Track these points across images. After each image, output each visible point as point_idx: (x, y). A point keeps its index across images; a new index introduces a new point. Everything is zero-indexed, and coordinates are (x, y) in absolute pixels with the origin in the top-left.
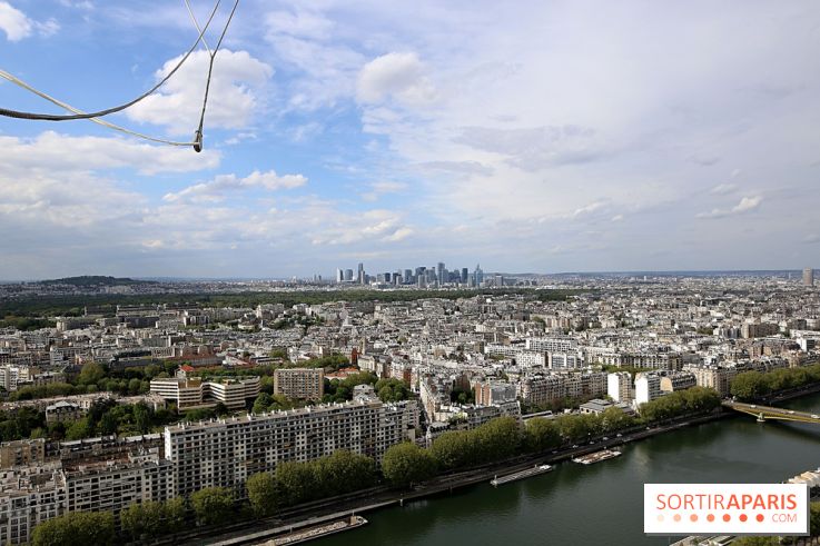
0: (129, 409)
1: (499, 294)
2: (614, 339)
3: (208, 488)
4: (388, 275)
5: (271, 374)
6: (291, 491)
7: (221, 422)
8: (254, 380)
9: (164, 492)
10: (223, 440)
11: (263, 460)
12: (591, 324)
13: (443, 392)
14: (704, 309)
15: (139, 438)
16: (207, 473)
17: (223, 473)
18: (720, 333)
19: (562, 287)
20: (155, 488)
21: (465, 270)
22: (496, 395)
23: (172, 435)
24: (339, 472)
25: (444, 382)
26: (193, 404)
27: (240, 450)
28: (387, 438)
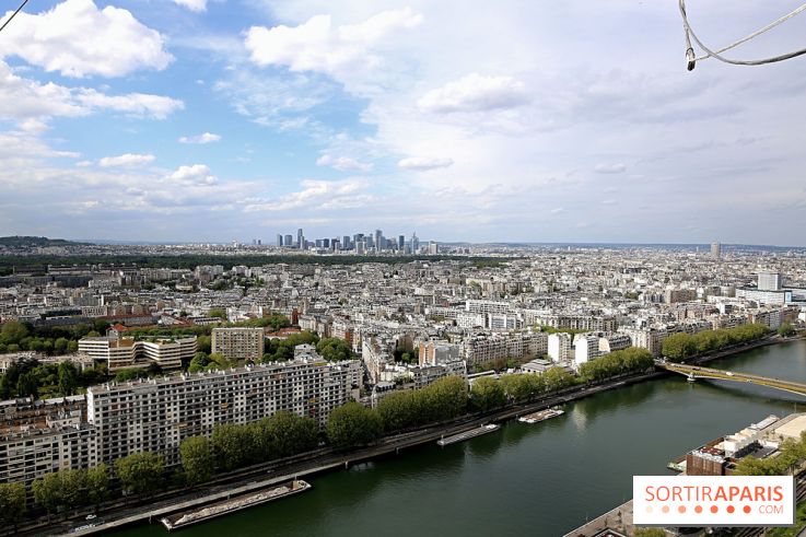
0: (53, 370)
1: (434, 261)
2: (548, 302)
3: (136, 452)
4: (326, 241)
5: (209, 334)
6: (229, 455)
7: (152, 382)
8: (190, 340)
9: (86, 459)
10: (153, 401)
11: (198, 423)
12: (524, 289)
13: (387, 351)
14: (628, 276)
15: (60, 400)
16: (135, 437)
17: (154, 437)
18: (645, 298)
19: (493, 255)
20: (74, 455)
21: (402, 238)
22: (440, 355)
23: (96, 397)
24: (280, 435)
25: (387, 341)
26: (124, 364)
27: (172, 412)
28: (331, 398)
